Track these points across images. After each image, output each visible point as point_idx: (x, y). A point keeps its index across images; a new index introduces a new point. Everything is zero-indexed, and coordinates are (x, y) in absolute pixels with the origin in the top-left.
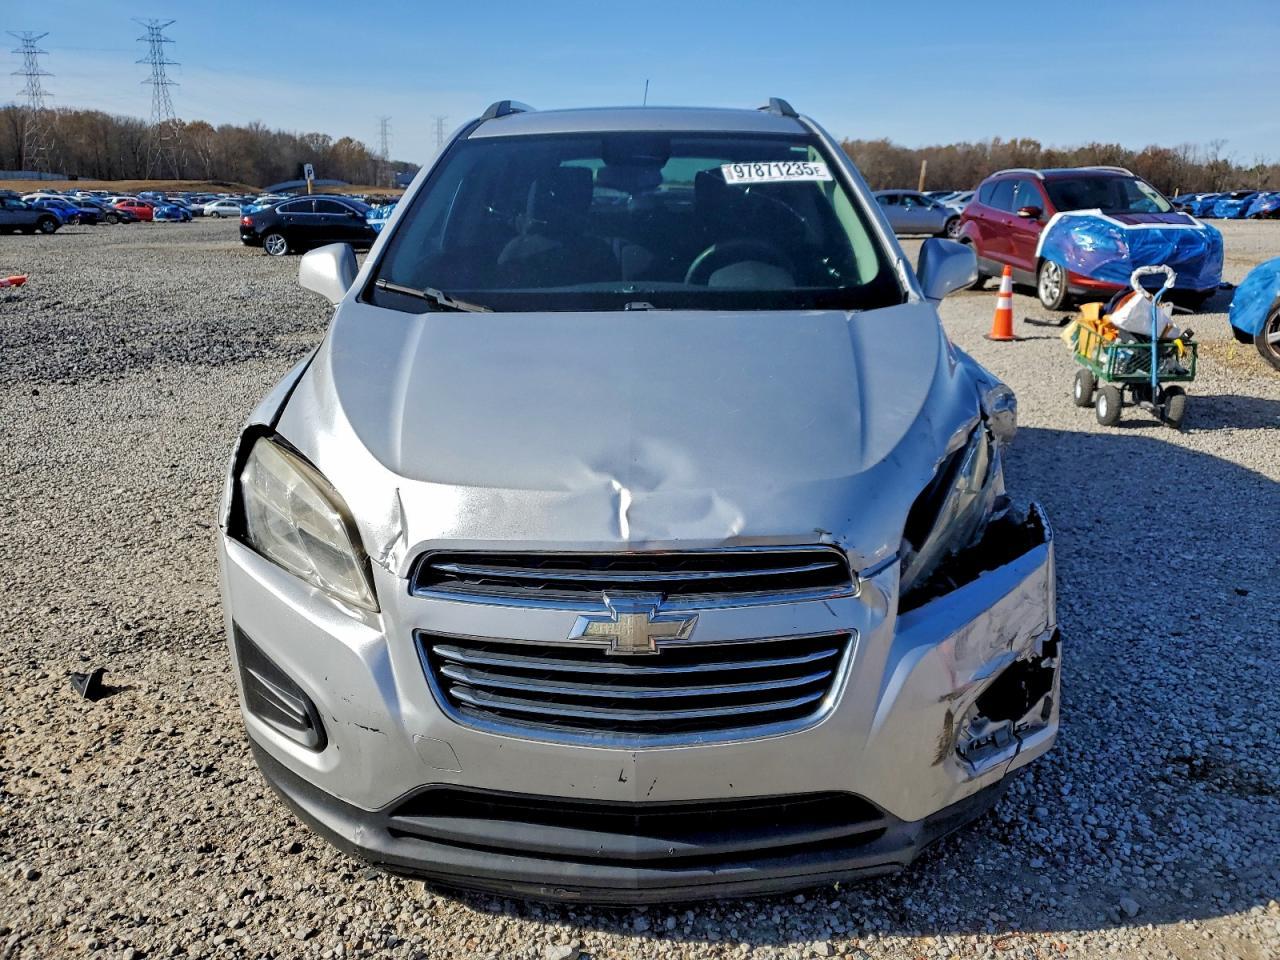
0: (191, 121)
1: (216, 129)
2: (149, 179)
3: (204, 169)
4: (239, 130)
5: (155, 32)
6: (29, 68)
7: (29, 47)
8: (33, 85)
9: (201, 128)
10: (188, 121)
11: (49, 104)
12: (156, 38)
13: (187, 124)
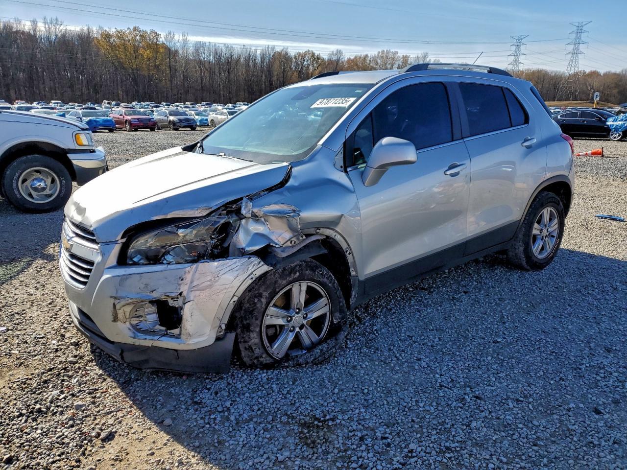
0: (590, 71)
1: (602, 74)
2: (557, 101)
3: (589, 95)
4: (615, 74)
5: (580, 28)
6: (516, 53)
7: (519, 43)
8: (517, 60)
9: (594, 74)
10: (588, 71)
11: (521, 68)
12: (580, 30)
13: (587, 73)
